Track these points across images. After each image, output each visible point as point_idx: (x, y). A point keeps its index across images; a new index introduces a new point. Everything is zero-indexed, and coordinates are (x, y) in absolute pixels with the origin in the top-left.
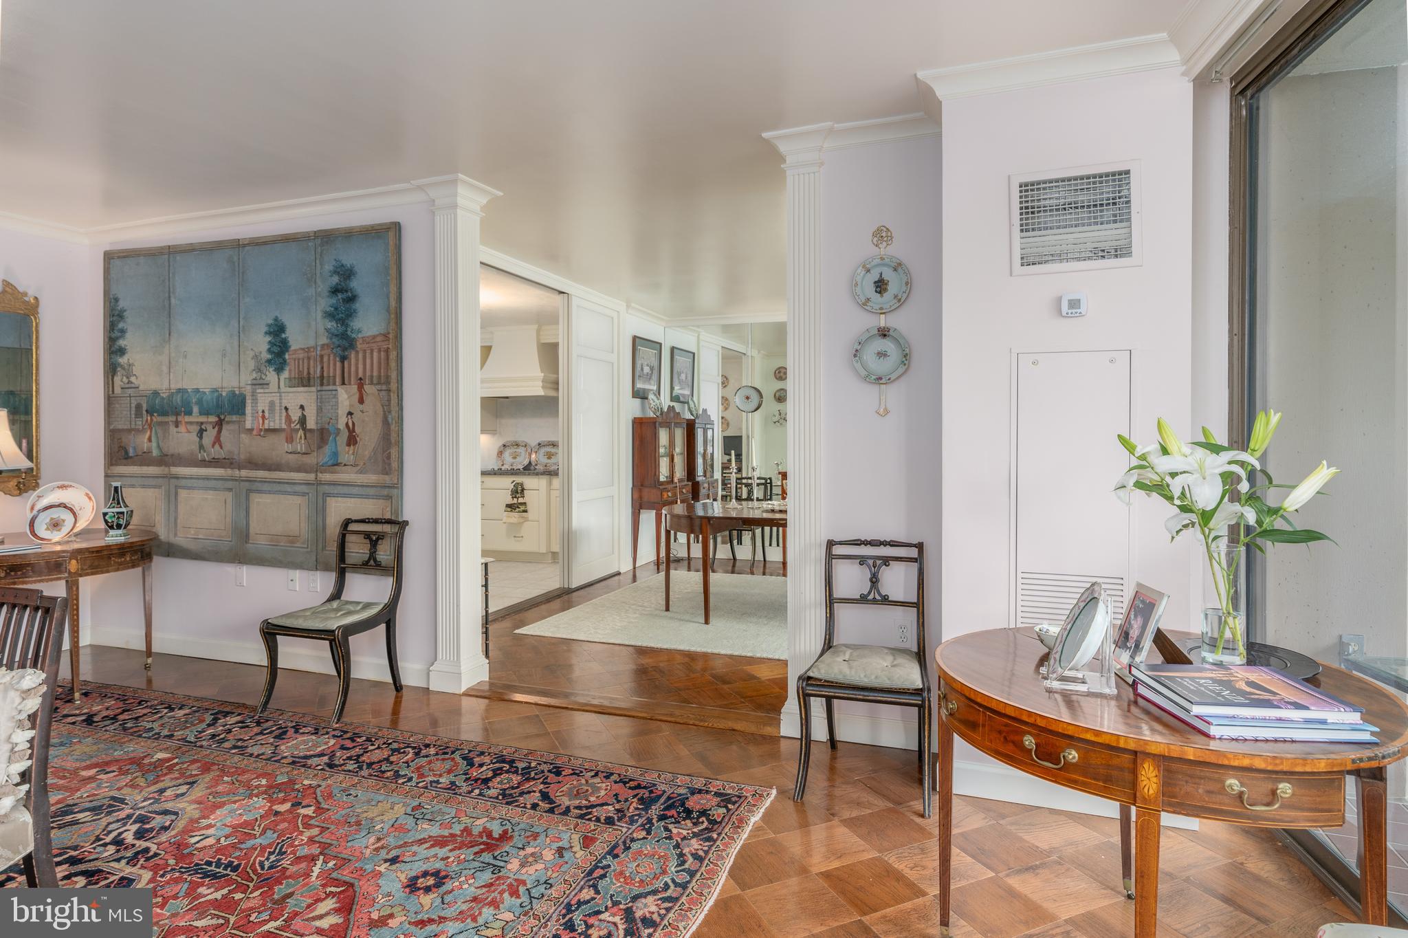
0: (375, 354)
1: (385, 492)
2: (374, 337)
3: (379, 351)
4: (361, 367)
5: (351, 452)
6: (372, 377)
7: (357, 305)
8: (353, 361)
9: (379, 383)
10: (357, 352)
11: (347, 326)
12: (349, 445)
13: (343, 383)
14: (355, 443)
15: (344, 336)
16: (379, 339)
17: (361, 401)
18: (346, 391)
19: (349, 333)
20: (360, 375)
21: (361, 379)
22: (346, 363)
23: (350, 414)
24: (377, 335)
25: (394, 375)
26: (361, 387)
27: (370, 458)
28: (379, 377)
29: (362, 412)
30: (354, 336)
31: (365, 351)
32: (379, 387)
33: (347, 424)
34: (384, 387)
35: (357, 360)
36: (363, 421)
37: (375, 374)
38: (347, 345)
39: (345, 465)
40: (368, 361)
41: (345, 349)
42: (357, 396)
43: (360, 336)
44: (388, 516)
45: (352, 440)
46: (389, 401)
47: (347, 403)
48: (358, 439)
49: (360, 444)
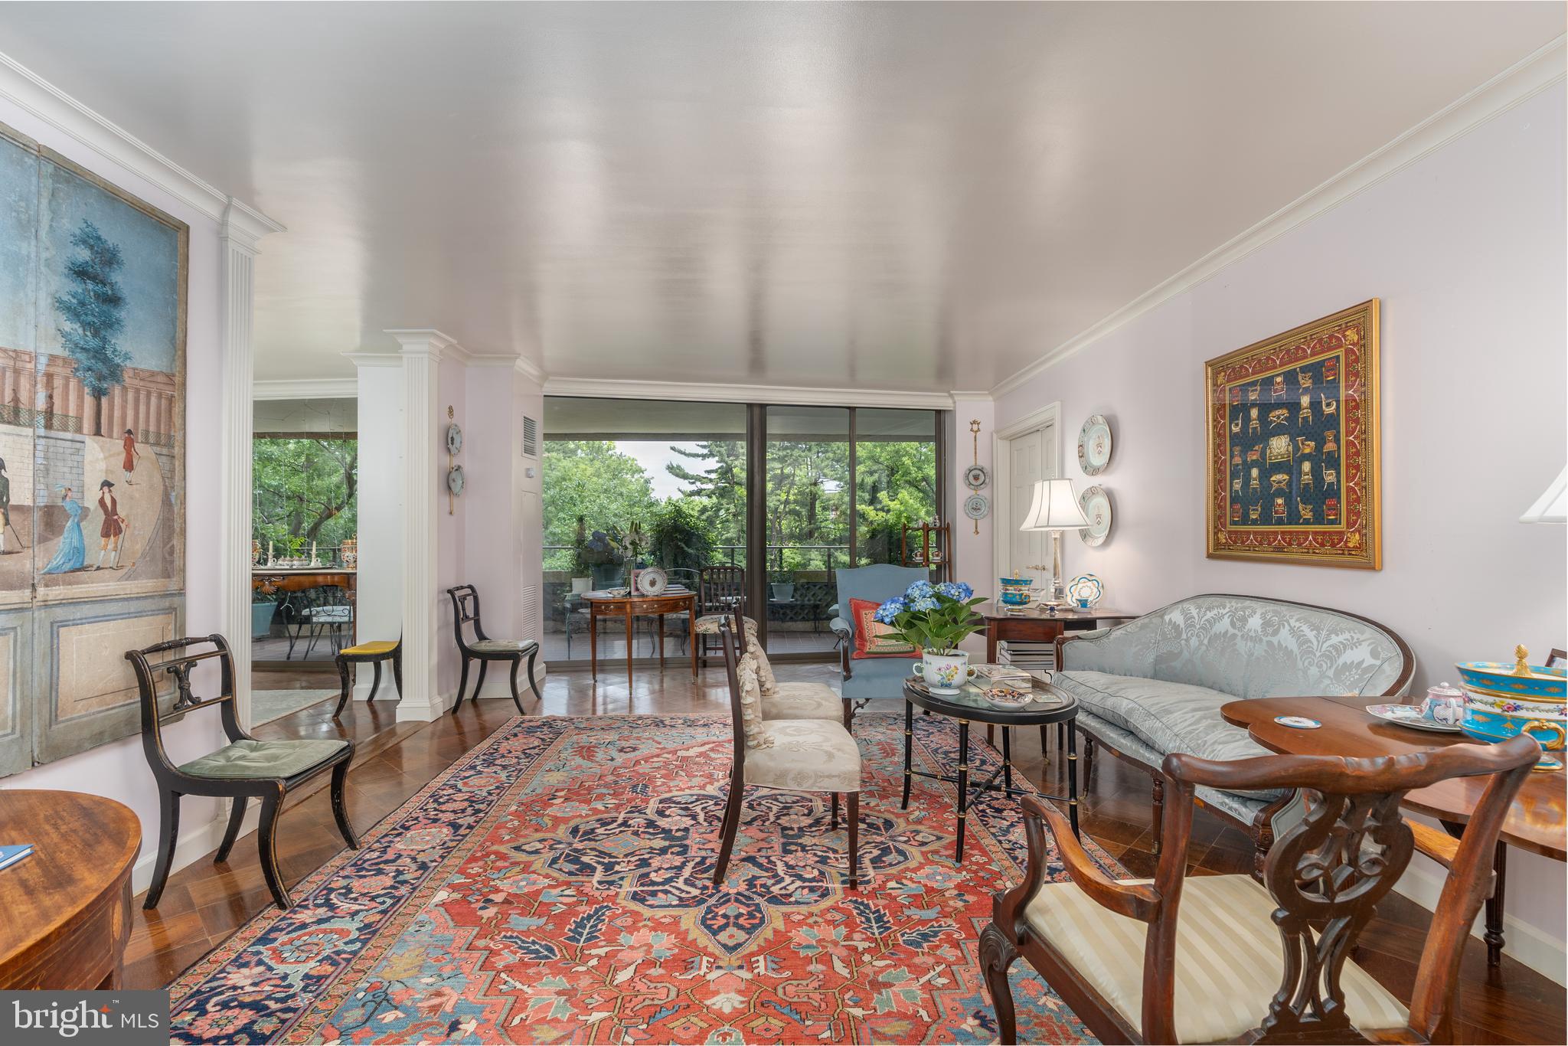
0: (154, 400)
1: (166, 603)
2: (153, 374)
3: (160, 396)
4: (130, 413)
5: (111, 546)
6: (147, 432)
7: (122, 314)
8: (117, 401)
9: (157, 444)
10: (125, 389)
11: (104, 340)
12: (106, 534)
13: (98, 432)
14: (118, 531)
15: (99, 354)
16: (160, 379)
17: (129, 466)
18: (102, 448)
19: (109, 353)
20: (129, 425)
21: (129, 432)
22: (104, 400)
23: (107, 484)
24: (158, 373)
25: (178, 436)
26: (129, 444)
27: (144, 556)
28: (158, 434)
29: (129, 483)
30: (117, 360)
31: (137, 391)
32: (158, 449)
33: (102, 502)
34: (165, 451)
35: (125, 401)
36: (132, 498)
37: (152, 428)
38: (105, 371)
39: (99, 568)
40: (142, 408)
41: (101, 378)
42: (123, 456)
43: (128, 363)
44: (171, 637)
45: (112, 527)
46: (172, 471)
47: (102, 465)
48: (123, 526)
49: (127, 533)
